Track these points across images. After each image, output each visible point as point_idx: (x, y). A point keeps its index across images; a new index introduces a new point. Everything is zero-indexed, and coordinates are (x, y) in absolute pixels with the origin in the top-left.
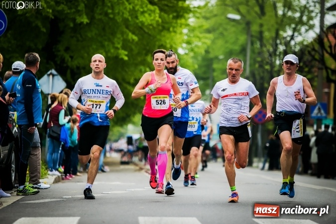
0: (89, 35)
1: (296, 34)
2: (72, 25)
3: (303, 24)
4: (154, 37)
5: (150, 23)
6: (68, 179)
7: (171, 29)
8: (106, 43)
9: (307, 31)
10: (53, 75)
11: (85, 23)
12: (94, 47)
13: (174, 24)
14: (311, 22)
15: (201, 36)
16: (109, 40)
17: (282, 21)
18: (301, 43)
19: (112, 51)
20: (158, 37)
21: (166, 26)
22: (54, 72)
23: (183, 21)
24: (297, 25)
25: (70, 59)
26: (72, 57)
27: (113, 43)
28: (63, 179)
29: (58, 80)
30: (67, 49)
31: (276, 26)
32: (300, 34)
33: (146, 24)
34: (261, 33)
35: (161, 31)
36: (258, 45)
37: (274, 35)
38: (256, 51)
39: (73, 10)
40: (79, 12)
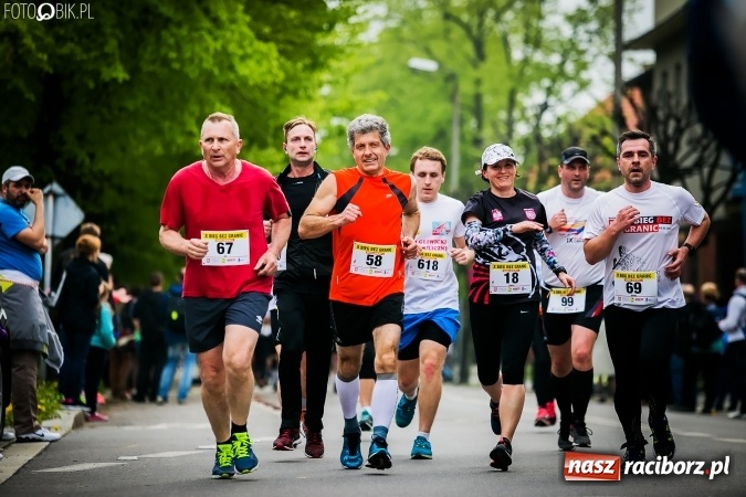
0: (130, 105)
1: (552, 100)
2: (91, 85)
3: (568, 78)
4: (266, 111)
5: (259, 80)
6: (99, 419)
7: (301, 93)
8: (166, 125)
9: (575, 93)
10: (56, 196)
11: (120, 80)
12: (142, 132)
13: (305, 83)
14: (584, 75)
16: (173, 118)
17: (521, 73)
18: (565, 118)
19: (180, 140)
20: (272, 109)
21: (291, 86)
22: (56, 187)
23: (324, 76)
24: (554, 80)
25: (87, 161)
26: (92, 156)
27: (182, 124)
28: (87, 419)
29: (67, 205)
30: (81, 138)
31: (508, 85)
32: (560, 100)
33: (251, 83)
34: (478, 98)
35: (279, 97)
36: (472, 123)
37: (504, 100)
38: (469, 137)
39: (93, 54)
40: (106, 58)
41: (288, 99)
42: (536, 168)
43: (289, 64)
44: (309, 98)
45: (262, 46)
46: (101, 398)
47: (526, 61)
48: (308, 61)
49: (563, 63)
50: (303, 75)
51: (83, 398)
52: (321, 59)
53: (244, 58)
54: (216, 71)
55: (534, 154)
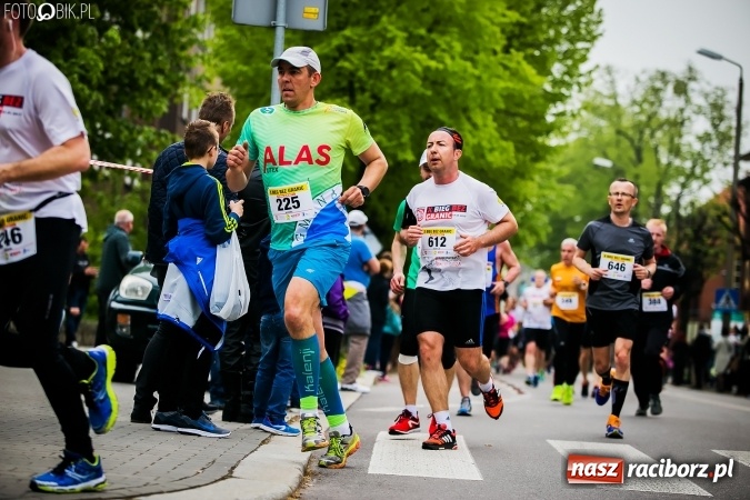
1: (685, 191)
3: (697, 178)
6: (387, 381)
7: (527, 176)
9: (700, 187)
13: (530, 170)
14: (707, 176)
15: (558, 186)
17: (666, 172)
18: (692, 204)
21: (521, 171)
22: (366, 229)
24: (687, 179)
26: (387, 209)
31: (657, 179)
32: (691, 192)
37: (653, 190)
39: (394, 143)
40: (401, 146)
41: (518, 180)
42: (675, 232)
43: (521, 156)
44: (532, 179)
45: (504, 144)
46: (389, 367)
47: (669, 164)
48: (533, 155)
49: (694, 167)
50: (529, 164)
51: (378, 366)
52: (541, 153)
53: (492, 150)
54: (473, 158)
55: (672, 224)
